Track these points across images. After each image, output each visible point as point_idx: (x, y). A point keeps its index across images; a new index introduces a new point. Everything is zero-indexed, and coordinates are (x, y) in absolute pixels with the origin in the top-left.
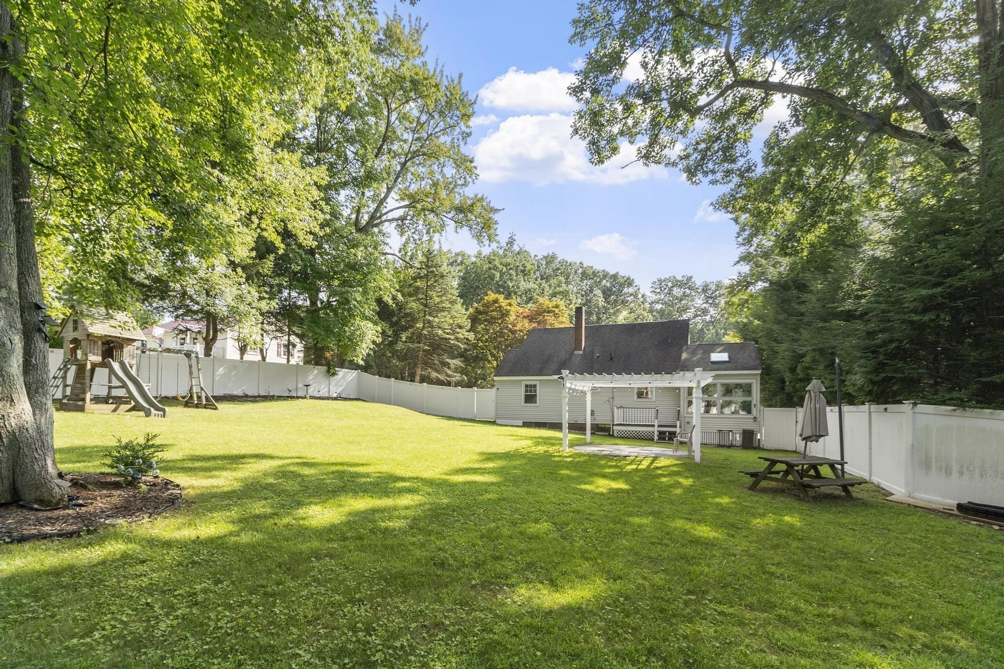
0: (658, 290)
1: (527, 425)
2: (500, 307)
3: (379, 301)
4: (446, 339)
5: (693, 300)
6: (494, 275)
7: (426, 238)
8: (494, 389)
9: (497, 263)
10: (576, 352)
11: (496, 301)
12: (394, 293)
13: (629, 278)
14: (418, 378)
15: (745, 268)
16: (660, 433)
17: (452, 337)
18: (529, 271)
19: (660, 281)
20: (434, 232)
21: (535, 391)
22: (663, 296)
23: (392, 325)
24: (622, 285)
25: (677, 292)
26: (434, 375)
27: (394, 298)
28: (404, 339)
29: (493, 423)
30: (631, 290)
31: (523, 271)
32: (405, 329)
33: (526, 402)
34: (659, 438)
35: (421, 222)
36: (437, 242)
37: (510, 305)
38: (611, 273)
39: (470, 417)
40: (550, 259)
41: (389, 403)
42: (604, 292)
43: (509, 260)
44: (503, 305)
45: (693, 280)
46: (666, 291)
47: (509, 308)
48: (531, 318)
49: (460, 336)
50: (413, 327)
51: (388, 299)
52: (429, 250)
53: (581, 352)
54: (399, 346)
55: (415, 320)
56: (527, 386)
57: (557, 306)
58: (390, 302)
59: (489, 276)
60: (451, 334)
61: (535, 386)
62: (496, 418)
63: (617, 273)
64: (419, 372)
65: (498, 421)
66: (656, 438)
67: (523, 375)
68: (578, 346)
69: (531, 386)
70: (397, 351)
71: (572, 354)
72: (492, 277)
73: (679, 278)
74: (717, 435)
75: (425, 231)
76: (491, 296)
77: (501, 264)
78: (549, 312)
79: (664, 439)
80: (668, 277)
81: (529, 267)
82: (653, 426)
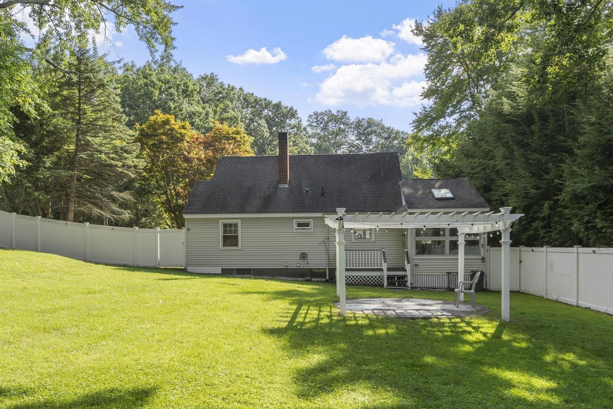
0: (315, 124)
1: (227, 273)
2: (172, 130)
3: (16, 110)
4: (111, 166)
5: (346, 136)
6: (152, 93)
7: (74, 33)
8: (184, 230)
9: (154, 78)
10: (281, 186)
11: (166, 122)
12: (38, 101)
13: (291, 109)
14: (71, 215)
15: (429, 103)
16: (389, 277)
17: (120, 164)
18: (192, 92)
19: (316, 114)
20: (86, 26)
21: (236, 231)
22: (319, 131)
23: (33, 145)
24: (285, 116)
25: (332, 127)
26: (96, 211)
27: (37, 107)
28: (48, 164)
29: (183, 271)
30: (293, 122)
31: (184, 92)
32: (49, 151)
33: (224, 245)
34: (389, 284)
35: (67, 11)
36: (91, 40)
37: (184, 127)
38: (274, 103)
39: (152, 264)
40: (210, 80)
41: (36, 249)
42: (267, 122)
43: (168, 77)
44: (176, 127)
45: (348, 115)
46: (322, 125)
47: (183, 131)
48: (207, 145)
49: (130, 162)
50: (59, 149)
51: (29, 108)
52: (80, 49)
53: (287, 186)
54: (42, 174)
55: (64, 140)
56: (225, 225)
57: (238, 133)
58: (34, 113)
59: (146, 94)
60: (118, 160)
61: (236, 225)
62: (188, 265)
63: (280, 103)
64: (73, 207)
65: (190, 269)
66: (386, 284)
67: (221, 212)
68: (283, 179)
69: (230, 225)
70: (38, 179)
71: (276, 188)
72: (149, 95)
73: (334, 112)
74: (446, 278)
75: (73, 24)
76: (160, 116)
77: (159, 80)
78: (228, 139)
79: (394, 284)
80: (323, 111)
81: (191, 87)
82: (381, 270)
